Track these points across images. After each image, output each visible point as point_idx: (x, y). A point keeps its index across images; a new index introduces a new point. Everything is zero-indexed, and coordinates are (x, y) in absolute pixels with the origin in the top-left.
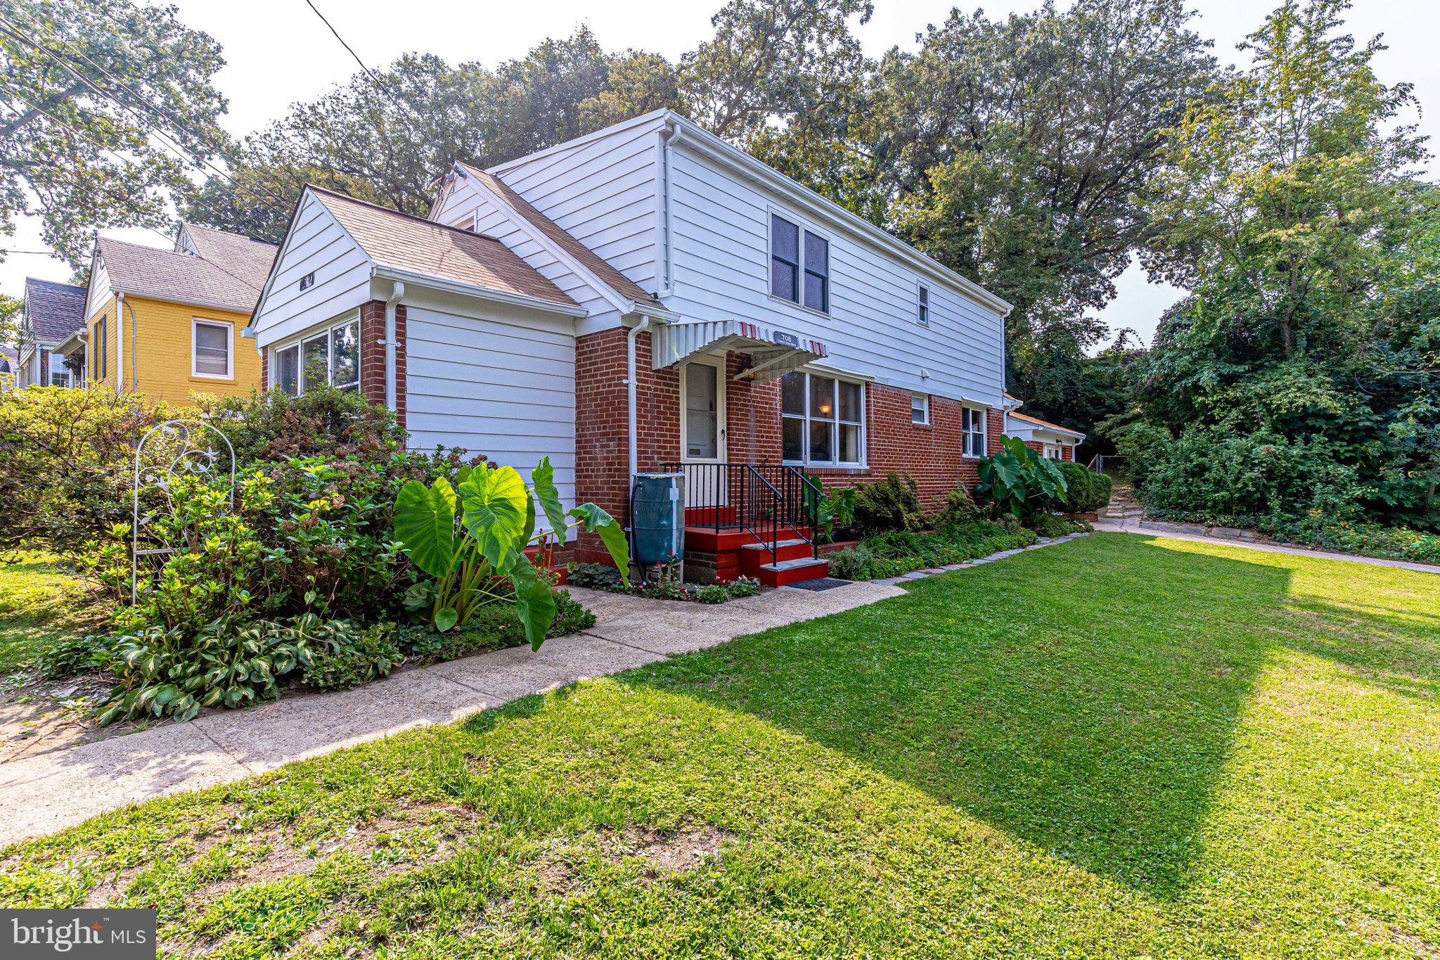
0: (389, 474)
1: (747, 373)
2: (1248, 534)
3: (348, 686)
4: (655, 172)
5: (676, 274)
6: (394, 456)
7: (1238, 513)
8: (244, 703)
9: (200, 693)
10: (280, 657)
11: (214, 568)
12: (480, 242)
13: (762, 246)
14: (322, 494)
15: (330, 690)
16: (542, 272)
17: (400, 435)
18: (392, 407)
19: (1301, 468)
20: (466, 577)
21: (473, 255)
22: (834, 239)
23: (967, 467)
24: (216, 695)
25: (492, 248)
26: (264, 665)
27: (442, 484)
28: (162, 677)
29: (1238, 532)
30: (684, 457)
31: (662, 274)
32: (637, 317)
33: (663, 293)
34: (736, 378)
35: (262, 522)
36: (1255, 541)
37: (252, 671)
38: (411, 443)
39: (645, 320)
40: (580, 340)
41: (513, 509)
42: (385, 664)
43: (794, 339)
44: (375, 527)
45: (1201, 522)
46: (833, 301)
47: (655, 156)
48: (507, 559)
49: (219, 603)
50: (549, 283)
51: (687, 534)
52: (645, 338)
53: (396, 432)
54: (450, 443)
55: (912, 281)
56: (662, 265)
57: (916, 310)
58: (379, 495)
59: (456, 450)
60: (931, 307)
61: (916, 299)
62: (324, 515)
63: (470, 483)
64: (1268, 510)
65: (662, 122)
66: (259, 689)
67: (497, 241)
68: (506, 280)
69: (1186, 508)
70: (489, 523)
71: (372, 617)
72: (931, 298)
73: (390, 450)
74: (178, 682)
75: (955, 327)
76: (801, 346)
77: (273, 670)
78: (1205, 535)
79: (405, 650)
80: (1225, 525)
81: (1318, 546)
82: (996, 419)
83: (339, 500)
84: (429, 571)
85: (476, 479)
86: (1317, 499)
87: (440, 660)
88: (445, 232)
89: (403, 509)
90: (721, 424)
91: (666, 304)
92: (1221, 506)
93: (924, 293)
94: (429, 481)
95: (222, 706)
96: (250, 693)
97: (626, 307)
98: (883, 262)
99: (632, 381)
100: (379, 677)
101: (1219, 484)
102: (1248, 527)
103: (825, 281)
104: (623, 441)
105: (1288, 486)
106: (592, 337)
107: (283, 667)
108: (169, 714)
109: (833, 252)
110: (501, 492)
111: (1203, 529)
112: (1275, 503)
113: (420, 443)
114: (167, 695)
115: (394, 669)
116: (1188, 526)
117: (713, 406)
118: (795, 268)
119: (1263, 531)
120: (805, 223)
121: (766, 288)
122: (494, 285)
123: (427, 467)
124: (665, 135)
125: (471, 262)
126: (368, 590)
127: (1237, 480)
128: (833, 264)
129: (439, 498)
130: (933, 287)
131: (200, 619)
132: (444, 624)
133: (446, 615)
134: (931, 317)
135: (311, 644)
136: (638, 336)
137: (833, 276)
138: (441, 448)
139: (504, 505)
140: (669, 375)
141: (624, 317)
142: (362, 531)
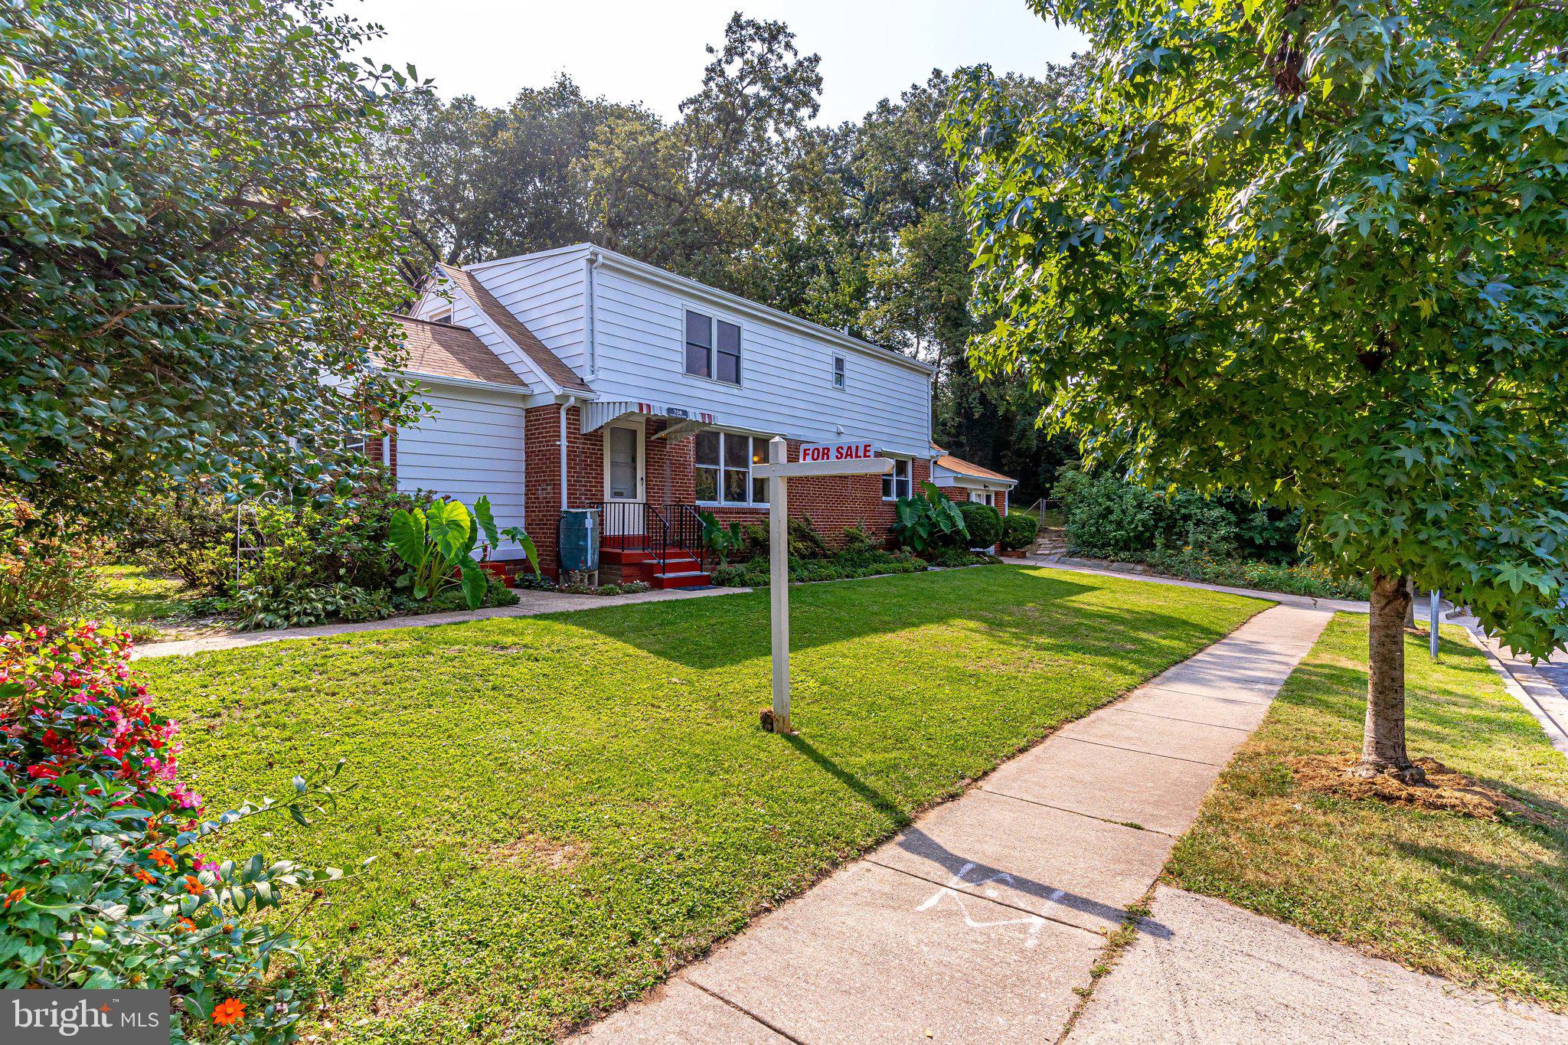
0: (386, 506)
1: (662, 434)
2: (1140, 568)
3: (364, 620)
4: (583, 288)
5: (599, 363)
6: (389, 495)
7: (1135, 550)
8: (310, 624)
9: (287, 618)
10: (327, 603)
11: (291, 553)
12: (455, 334)
13: (678, 336)
14: (346, 516)
15: (355, 621)
16: (502, 358)
17: (393, 482)
18: (387, 462)
19: (1183, 511)
20: (435, 569)
21: (447, 347)
22: (745, 324)
23: (886, 508)
24: (295, 620)
25: (463, 338)
26: (320, 606)
27: (418, 511)
28: (266, 609)
29: (1132, 565)
30: (607, 497)
31: (589, 363)
32: (566, 397)
33: (588, 378)
34: (653, 438)
35: (313, 533)
36: (1144, 573)
37: (315, 608)
38: (400, 487)
39: (572, 399)
40: (528, 411)
41: (459, 526)
42: (384, 612)
43: (685, 413)
44: (378, 537)
45: (1106, 558)
46: (744, 374)
47: (583, 276)
48: (456, 555)
49: (291, 576)
50: (507, 368)
51: (601, 553)
52: (574, 411)
53: (390, 479)
54: (426, 487)
55: (827, 354)
56: (589, 356)
57: (831, 377)
58: (381, 518)
59: (430, 492)
60: (847, 373)
61: (832, 368)
62: (348, 528)
63: (434, 511)
64: (1153, 547)
65: (587, 252)
66: (318, 617)
67: (468, 330)
68: (471, 368)
69: (1095, 546)
70: (445, 534)
71: (376, 588)
72: (847, 365)
73: (387, 491)
74: (275, 611)
75: (876, 390)
76: (691, 417)
77: (324, 609)
78: (1107, 569)
79: (397, 607)
80: (1123, 560)
81: (1187, 577)
82: (923, 467)
83: (357, 520)
84: (410, 562)
85: (438, 509)
86: (1191, 538)
87: (416, 614)
88: (427, 328)
89: (395, 526)
90: (641, 473)
91: (592, 387)
92: (1121, 544)
93: (839, 363)
94: (411, 511)
95: (298, 625)
96: (313, 619)
97: (558, 390)
98: (798, 340)
99: (564, 443)
100: (382, 618)
101: (1119, 525)
102: (1140, 562)
103: (738, 358)
104: (557, 486)
105: (1174, 527)
106: (537, 409)
107: (329, 607)
108: (272, 627)
109: (744, 335)
110: (454, 516)
111: (1105, 563)
112: (1159, 541)
113: (406, 486)
114: (271, 617)
115: (389, 616)
116: (1096, 561)
117: (634, 460)
118: (709, 351)
119: (1151, 566)
120: (716, 314)
121: (680, 368)
122: (463, 375)
123: (410, 503)
124: (591, 262)
125: (445, 354)
126: (373, 574)
127: (1132, 522)
128: (744, 345)
129: (416, 520)
130: (848, 357)
131: (283, 583)
132: (419, 595)
133: (421, 590)
134: (847, 382)
135: (344, 598)
136: (568, 410)
137: (744, 355)
138: (420, 490)
139: (456, 524)
140: (596, 437)
141: (557, 397)
142: (369, 538)
